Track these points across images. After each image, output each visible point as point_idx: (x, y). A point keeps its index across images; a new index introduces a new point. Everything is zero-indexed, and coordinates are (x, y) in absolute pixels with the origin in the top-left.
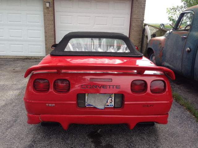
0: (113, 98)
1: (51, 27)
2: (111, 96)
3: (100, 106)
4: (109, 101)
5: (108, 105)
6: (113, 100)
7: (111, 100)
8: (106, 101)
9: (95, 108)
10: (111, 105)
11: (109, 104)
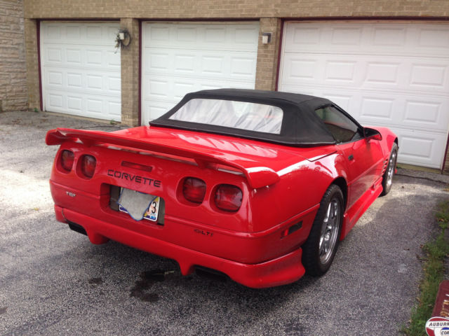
0: (158, 204)
1: (266, 83)
2: (155, 200)
3: (137, 216)
4: (151, 209)
5: (148, 217)
6: (157, 208)
7: (155, 208)
8: (147, 207)
9: (129, 215)
10: (152, 218)
11: (150, 214)
